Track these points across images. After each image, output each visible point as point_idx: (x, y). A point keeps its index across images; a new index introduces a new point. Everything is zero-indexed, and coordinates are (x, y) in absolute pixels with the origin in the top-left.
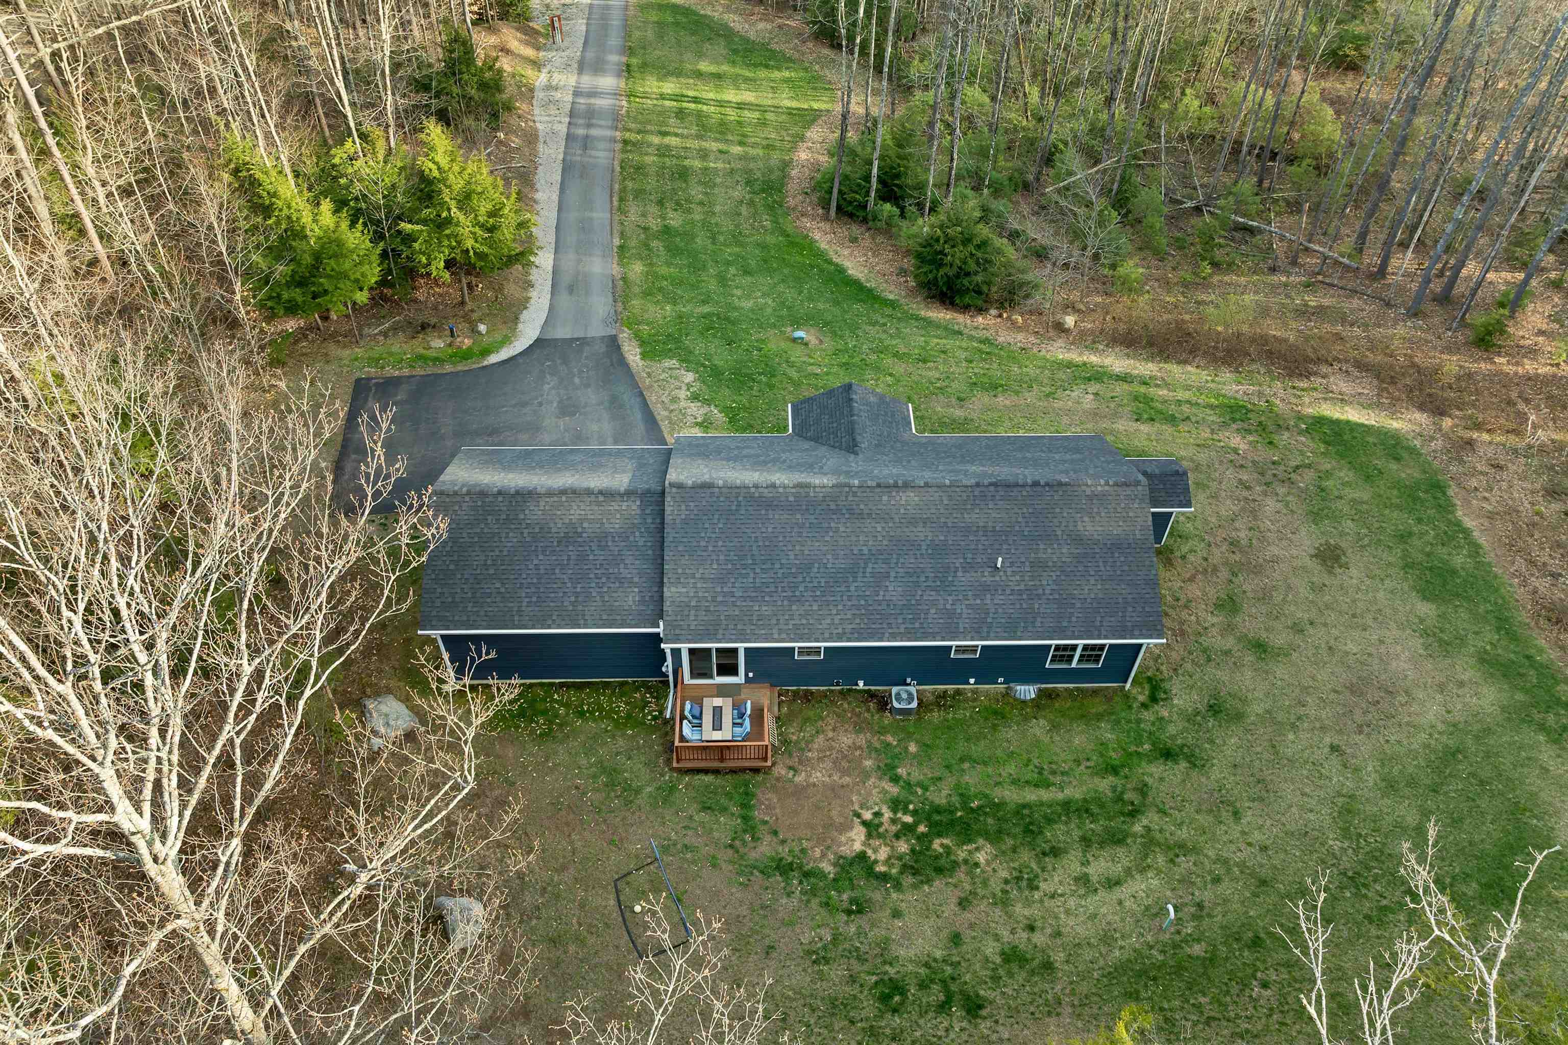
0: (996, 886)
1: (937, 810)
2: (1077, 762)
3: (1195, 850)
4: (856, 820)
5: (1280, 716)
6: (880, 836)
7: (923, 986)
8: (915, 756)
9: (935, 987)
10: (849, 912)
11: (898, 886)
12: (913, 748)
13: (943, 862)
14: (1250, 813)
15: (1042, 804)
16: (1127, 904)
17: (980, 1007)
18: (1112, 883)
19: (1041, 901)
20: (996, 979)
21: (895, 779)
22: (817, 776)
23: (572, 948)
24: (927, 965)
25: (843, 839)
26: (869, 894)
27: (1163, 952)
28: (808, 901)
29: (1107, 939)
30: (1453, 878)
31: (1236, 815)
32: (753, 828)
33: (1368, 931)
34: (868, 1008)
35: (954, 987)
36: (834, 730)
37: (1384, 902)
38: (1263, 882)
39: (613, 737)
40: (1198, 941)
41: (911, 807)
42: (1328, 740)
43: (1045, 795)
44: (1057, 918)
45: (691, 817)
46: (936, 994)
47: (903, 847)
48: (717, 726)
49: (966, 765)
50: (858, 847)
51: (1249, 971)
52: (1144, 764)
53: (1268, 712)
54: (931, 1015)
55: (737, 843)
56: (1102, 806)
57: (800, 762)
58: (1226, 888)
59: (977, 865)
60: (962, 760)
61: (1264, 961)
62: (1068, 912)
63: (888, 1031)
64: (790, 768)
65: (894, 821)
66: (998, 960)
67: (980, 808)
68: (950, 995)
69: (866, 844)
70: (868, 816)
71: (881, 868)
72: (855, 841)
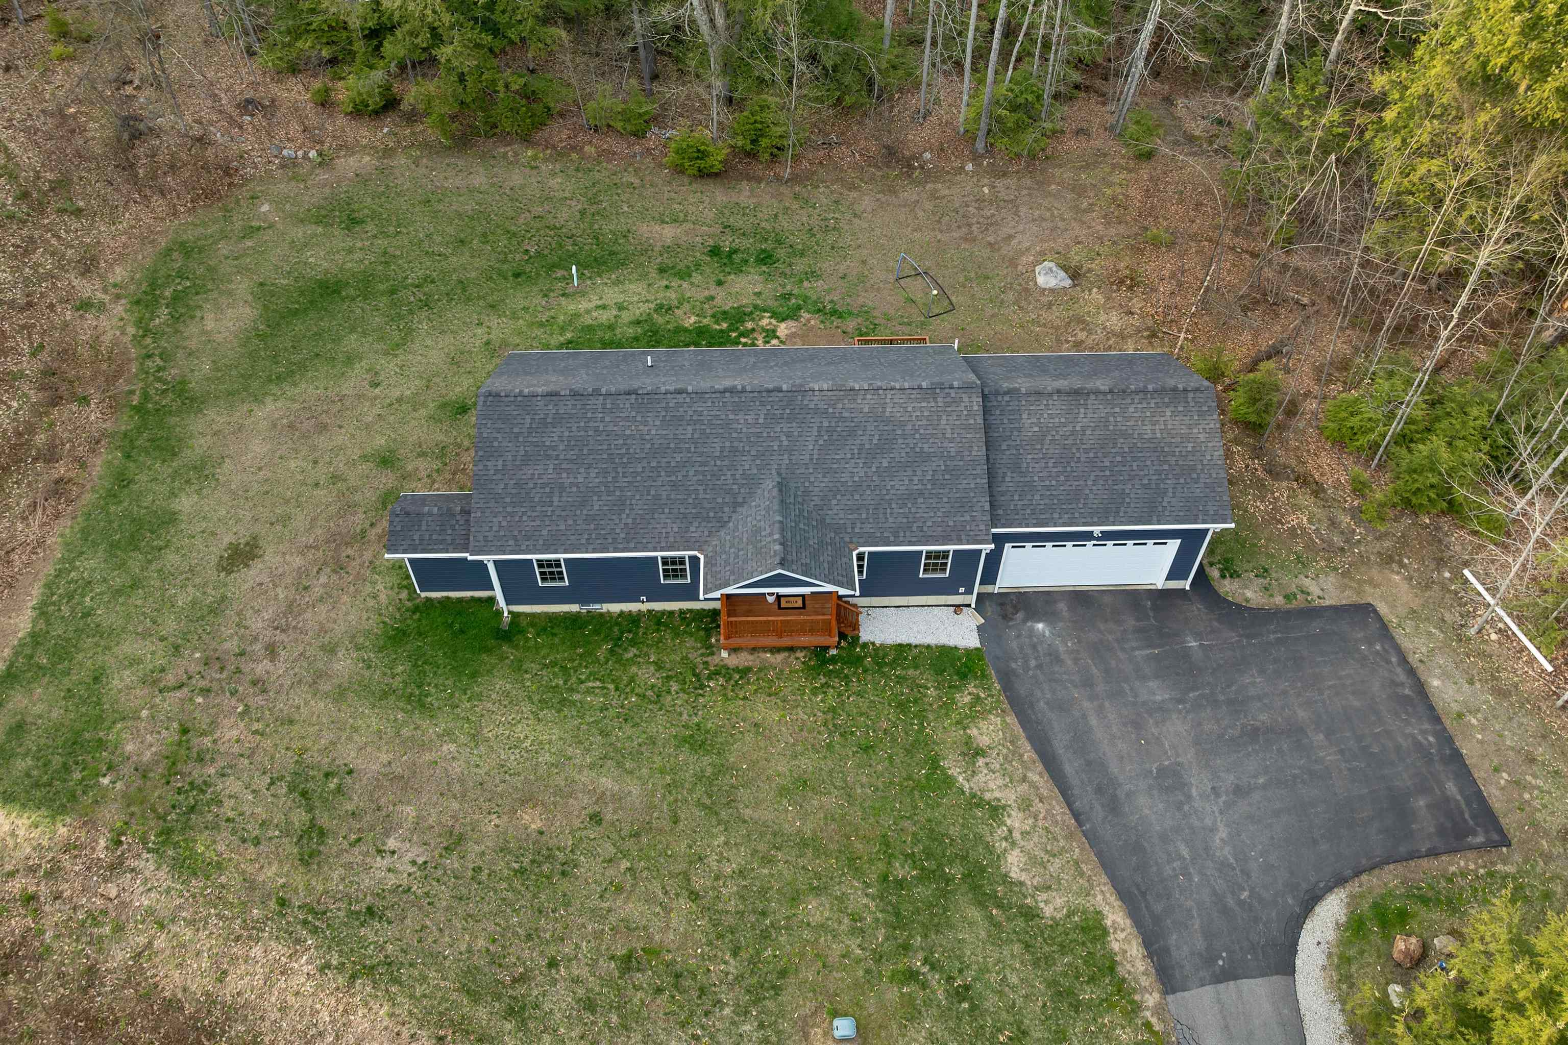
0: (686, 306)
1: (721, 344)
3: (532, 324)
4: (783, 339)
5: (407, 407)
6: (766, 331)
7: (745, 261)
9: (737, 261)
10: (791, 294)
11: (756, 307)
13: (722, 317)
14: (476, 345)
16: (596, 298)
17: (710, 251)
18: (602, 307)
19: (656, 299)
20: (697, 265)
24: (742, 271)
25: (794, 330)
26: (777, 303)
28: (819, 299)
29: (617, 282)
30: (354, 300)
32: (861, 335)
33: (439, 275)
34: (781, 253)
35: (725, 261)
37: (414, 290)
38: (493, 306)
40: (556, 278)
42: (377, 391)
44: (648, 292)
46: (737, 258)
47: (749, 325)
50: (783, 325)
51: (531, 260)
54: (742, 249)
55: (871, 327)
58: (521, 304)
59: (697, 316)
61: (519, 264)
62: (640, 295)
63: (770, 242)
65: (755, 339)
67: (687, 345)
68: (729, 257)
69: (777, 326)
70: (774, 342)
71: (767, 314)
72: (784, 329)
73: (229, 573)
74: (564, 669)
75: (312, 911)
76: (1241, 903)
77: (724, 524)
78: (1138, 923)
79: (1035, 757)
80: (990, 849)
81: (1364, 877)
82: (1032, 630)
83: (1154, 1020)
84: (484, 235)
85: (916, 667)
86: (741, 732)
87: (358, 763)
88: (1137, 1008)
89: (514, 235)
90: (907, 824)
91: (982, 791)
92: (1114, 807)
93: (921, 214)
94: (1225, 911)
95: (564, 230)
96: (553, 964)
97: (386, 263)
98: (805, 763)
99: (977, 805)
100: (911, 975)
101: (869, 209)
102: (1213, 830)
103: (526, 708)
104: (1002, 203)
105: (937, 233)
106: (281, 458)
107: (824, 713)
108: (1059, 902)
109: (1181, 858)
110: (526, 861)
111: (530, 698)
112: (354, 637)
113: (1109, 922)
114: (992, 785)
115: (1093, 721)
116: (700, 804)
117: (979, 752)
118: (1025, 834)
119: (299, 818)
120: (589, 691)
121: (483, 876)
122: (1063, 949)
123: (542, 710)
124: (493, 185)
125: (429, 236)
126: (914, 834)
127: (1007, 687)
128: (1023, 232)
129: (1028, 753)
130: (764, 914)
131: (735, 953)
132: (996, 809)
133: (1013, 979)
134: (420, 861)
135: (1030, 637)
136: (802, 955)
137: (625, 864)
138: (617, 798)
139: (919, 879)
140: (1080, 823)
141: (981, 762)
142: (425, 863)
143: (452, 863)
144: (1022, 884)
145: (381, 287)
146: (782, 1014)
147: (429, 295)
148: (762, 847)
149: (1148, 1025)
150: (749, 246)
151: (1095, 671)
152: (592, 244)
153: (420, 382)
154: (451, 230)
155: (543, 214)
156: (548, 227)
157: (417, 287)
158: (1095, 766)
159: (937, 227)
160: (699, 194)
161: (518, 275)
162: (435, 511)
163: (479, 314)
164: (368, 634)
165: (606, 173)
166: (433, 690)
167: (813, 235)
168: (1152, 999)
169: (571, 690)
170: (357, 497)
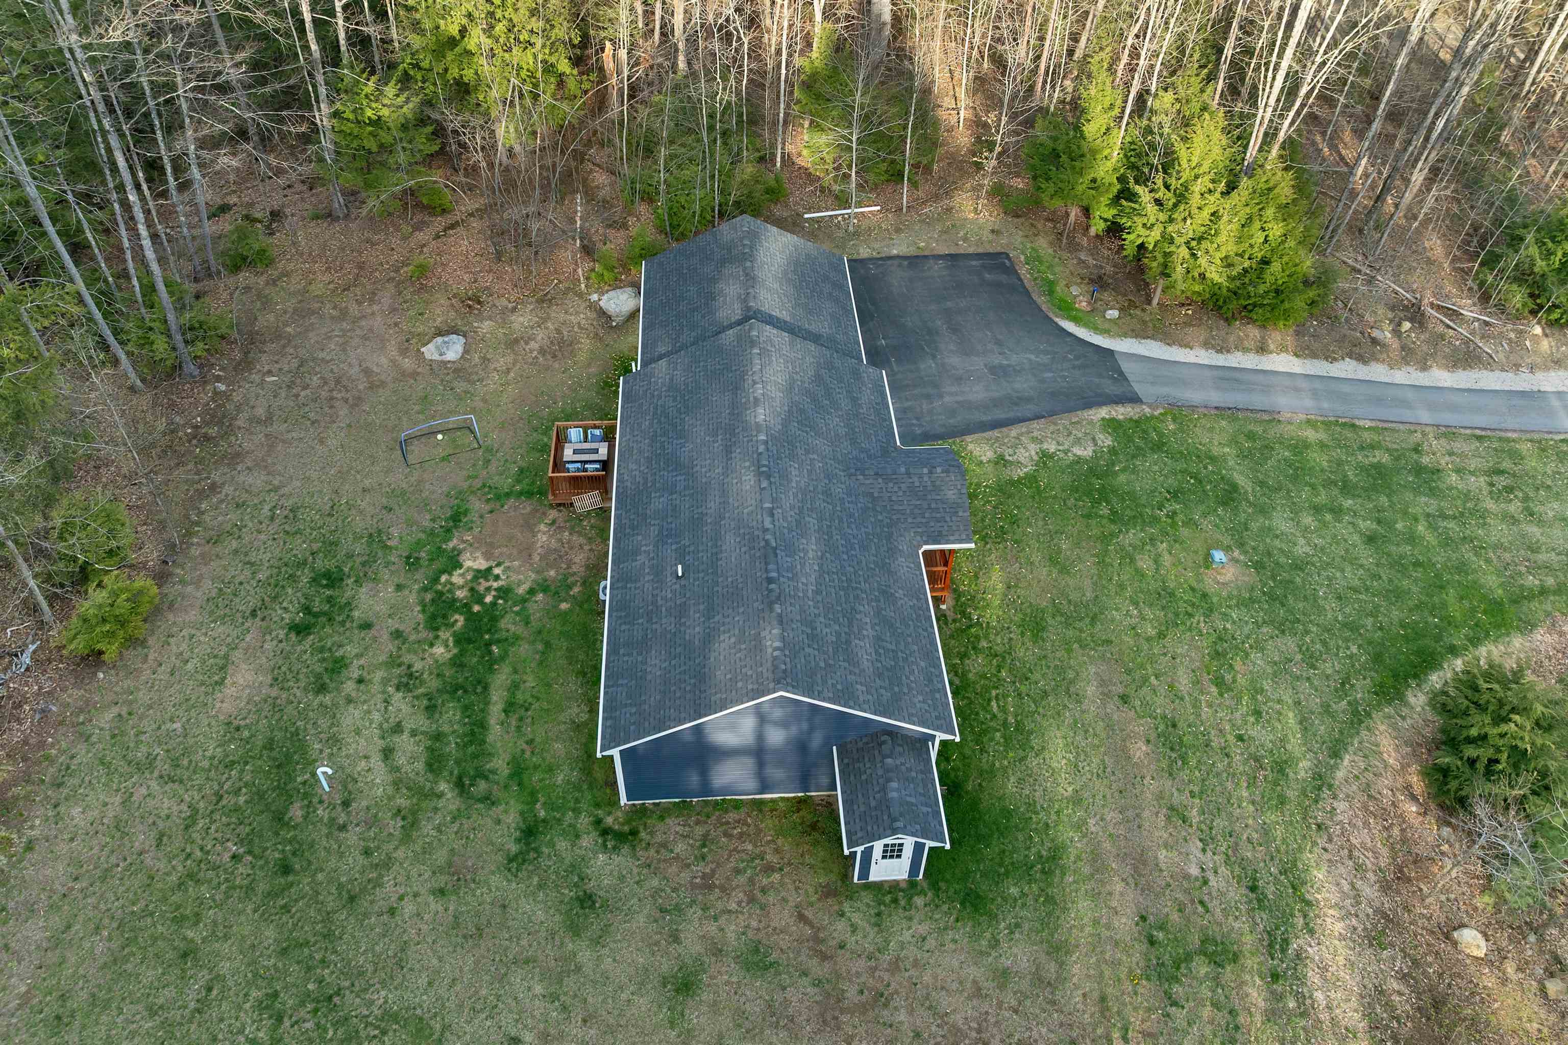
0: (407, 658)
1: (494, 619)
2: (530, 742)
3: (406, 838)
4: (493, 564)
5: (570, 983)
6: (475, 579)
7: (330, 600)
8: (556, 607)
9: (326, 608)
10: (408, 558)
11: (425, 589)
12: (564, 606)
13: (439, 621)
14: (440, 909)
15: (487, 703)
16: (363, 763)
17: (298, 634)
18: (387, 753)
19: (384, 693)
20: (321, 650)
21: (532, 591)
22: (542, 538)
24: (349, 604)
25: (477, 555)
26: (423, 570)
27: (304, 783)
28: (424, 532)
29: (333, 741)
31: (441, 892)
32: (498, 499)
33: (259, 988)
34: (322, 564)
35: (322, 619)
36: (592, 551)
37: (287, 1023)
38: (352, 899)
40: (305, 817)
41: (501, 601)
43: (496, 709)
44: (365, 703)
45: (514, 463)
46: (320, 607)
47: (461, 594)
48: (577, 451)
49: (540, 647)
50: (468, 564)
51: (257, 851)
52: (520, 807)
53: (578, 969)
54: (303, 601)
55: (486, 490)
56: (475, 756)
57: (560, 528)
58: (355, 860)
59: (432, 645)
60: (548, 644)
61: (262, 868)
62: (369, 712)
63: (299, 573)
64: (554, 521)
65: (488, 589)
66: (339, 654)
67: (490, 653)
68: (316, 615)
69: (469, 569)
70: (497, 571)
71: (443, 578)
72: (474, 562)
75: (1271, 945)
76: (1076, 359)
78: (1103, 404)
79: (997, 431)
80: (1076, 463)
81: (1043, 308)
83: (1158, 412)
84: (178, 921)
86: (1019, 597)
88: (1154, 417)
89: (191, 876)
90: (1069, 503)
91: (1032, 460)
92: (1026, 400)
93: (293, 435)
94: (1083, 366)
95: (201, 806)
98: (1036, 558)
99: (1044, 464)
100: (1170, 519)
101: (266, 478)
102: (1030, 360)
103: (1033, 762)
104: (304, 370)
105: (334, 426)
107: (987, 543)
108: (1101, 436)
109: (1053, 377)
110: (1174, 755)
111: (1021, 760)
112: (980, 953)
113: (1107, 417)
114: (1026, 455)
115: (960, 399)
116: (1091, 626)
117: (1001, 458)
118: (1059, 444)
119: (1198, 968)
120: (1003, 709)
122: (1130, 441)
123: (1033, 748)
126: (1076, 500)
128: (362, 361)
129: (996, 433)
130: (1158, 594)
131: (1189, 615)
132: (1044, 455)
133: (1155, 468)
134: (1200, 845)
136: (1177, 577)
138: (1103, 683)
139: (1107, 502)
140: (1043, 417)
141: (1008, 458)
142: (1201, 840)
143: (1194, 815)
144: (1094, 451)
146: (1217, 594)
147: (305, 998)
148: (1111, 589)
149: (1162, 415)
150: (299, 594)
151: (915, 392)
152: (242, 771)
153: (516, 978)
154: (149, 975)
155: (153, 834)
156: (187, 828)
157: (280, 1020)
158: (996, 403)
159: (323, 424)
160: (171, 640)
161: (286, 869)
162: (894, 785)
163: (366, 915)
164: (974, 937)
165: (81, 748)
166: (1033, 850)
167: (298, 532)
168: (1147, 410)
169: (1005, 724)
170: (755, 1008)
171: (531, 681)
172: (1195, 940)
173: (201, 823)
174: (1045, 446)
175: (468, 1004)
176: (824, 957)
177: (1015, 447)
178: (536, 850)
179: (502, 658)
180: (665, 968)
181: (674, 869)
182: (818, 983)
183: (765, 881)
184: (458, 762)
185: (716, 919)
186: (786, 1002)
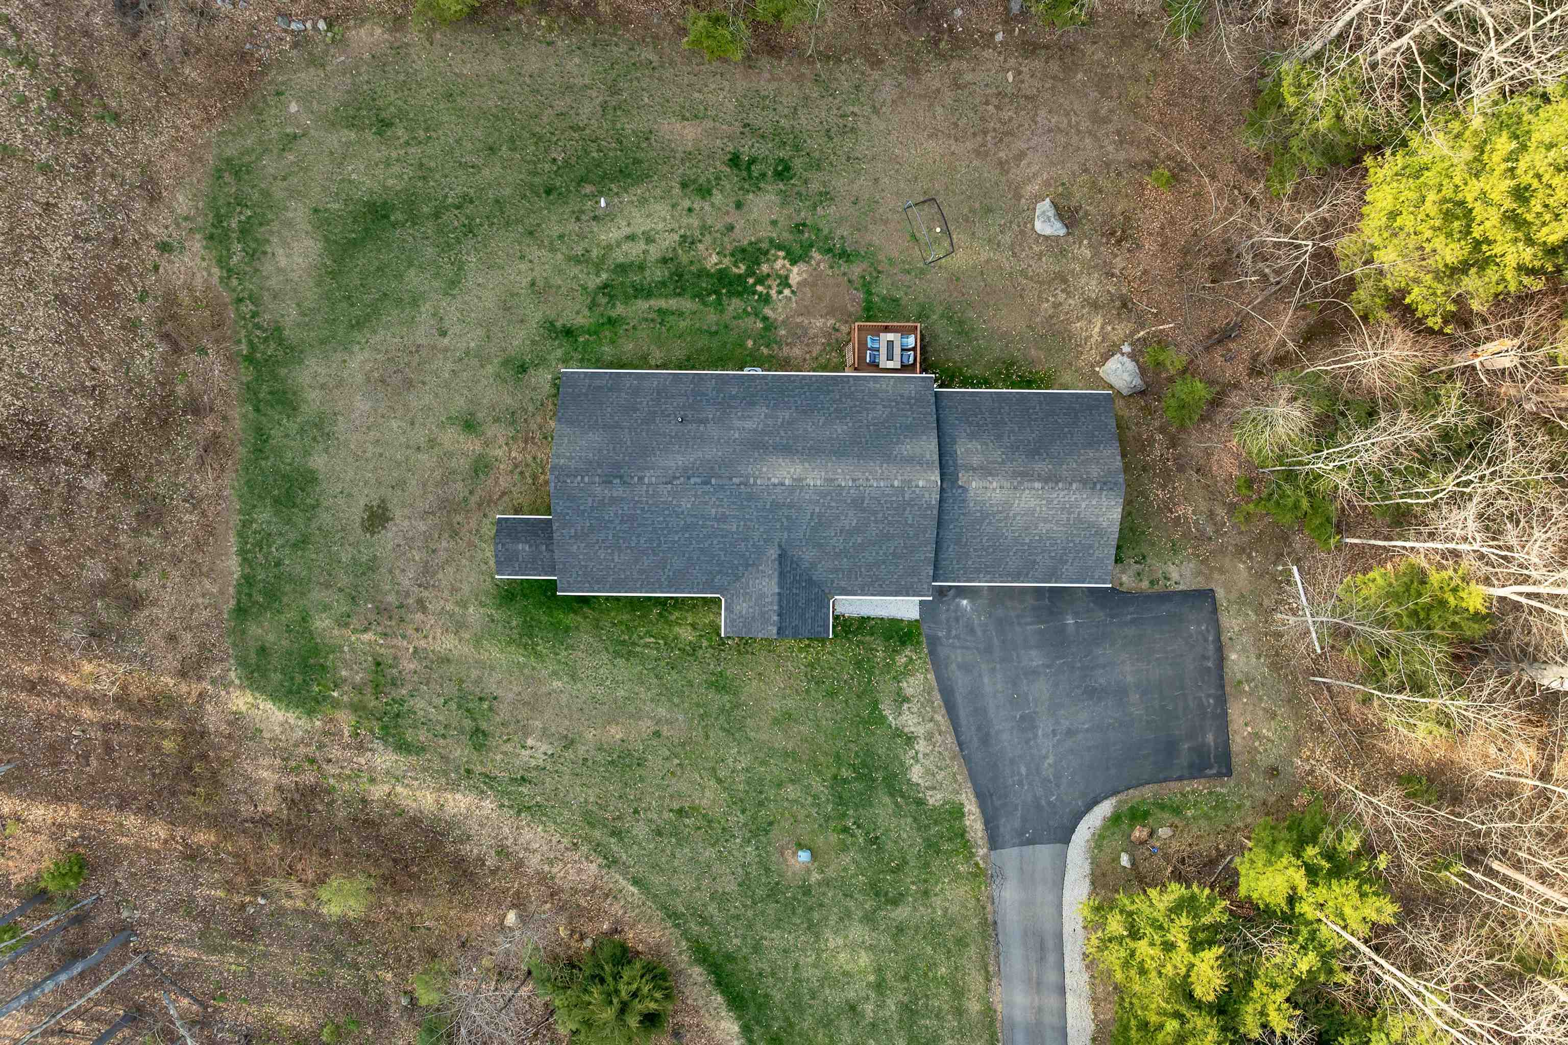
0: (708, 239)
1: (739, 294)
2: (634, 328)
3: (569, 259)
4: (794, 289)
5: (475, 362)
6: (779, 277)
7: (763, 175)
8: (749, 337)
9: (755, 174)
10: (804, 225)
11: (771, 241)
12: (750, 343)
13: (740, 256)
14: (523, 285)
15: (666, 297)
16: (624, 223)
17: (730, 160)
18: (631, 238)
19: (680, 228)
20: (718, 178)
21: (765, 319)
22: (819, 323)
23: (977, 205)
24: (760, 189)
25: (805, 276)
26: (791, 237)
27: (610, 190)
28: (830, 233)
29: (643, 201)
30: (403, 226)
31: (533, 284)
32: (864, 285)
33: (476, 192)
34: (798, 164)
35: (745, 174)
36: (805, 360)
37: (456, 212)
38: (531, 233)
39: (962, 361)
40: (585, 195)
41: (756, 298)
42: (446, 341)
43: (662, 303)
44: (672, 216)
45: (906, 294)
46: (756, 170)
47: (765, 268)
48: (890, 344)
49: (714, 328)
50: (795, 269)
51: (561, 172)
52: (587, 325)
53: (482, 366)
54: (760, 157)
55: (875, 274)
56: (625, 293)
57: (830, 334)
58: (556, 230)
59: (718, 253)
60: (716, 333)
61: (549, 177)
62: (665, 220)
63: (788, 148)
64: (837, 330)
65: (770, 287)
66: (714, 191)
67: (709, 295)
68: (748, 169)
69: (789, 271)
70: (787, 292)
71: (781, 254)
72: (796, 274)
73: (373, 533)
74: (628, 628)
75: (487, 776)
76: (1049, 803)
77: (738, 579)
78: (983, 811)
79: (942, 704)
80: (902, 764)
81: (1131, 791)
82: (958, 605)
83: (981, 862)
84: (512, 140)
85: (872, 634)
86: (749, 679)
87: (499, 692)
88: (972, 855)
89: (540, 138)
90: (852, 745)
91: (903, 727)
92: (985, 740)
93: (939, 110)
94: (1039, 807)
95: (587, 132)
96: (636, 812)
97: (424, 178)
98: (790, 703)
99: (899, 736)
100: (845, 830)
101: (889, 101)
102: (1046, 757)
103: (605, 656)
104: (1022, 101)
105: (952, 141)
106: (383, 417)
107: (806, 666)
108: (939, 796)
109: (1019, 773)
110: (615, 756)
111: (607, 649)
112: (477, 595)
113: (966, 810)
114: (910, 723)
115: (986, 680)
116: (722, 729)
117: (906, 700)
118: (925, 755)
119: (468, 724)
120: (647, 646)
121: (590, 763)
122: (936, 823)
123: (615, 658)
124: (511, 70)
125: (458, 141)
126: (856, 753)
127: (932, 653)
128: (1035, 149)
129: (938, 701)
130: (761, 792)
131: (743, 812)
132: (909, 738)
133: (905, 836)
134: (550, 752)
135: (956, 611)
136: (782, 815)
137: (676, 761)
138: (669, 722)
139: (856, 779)
140: (962, 750)
141: (906, 706)
142: (553, 754)
143: (570, 754)
144: (918, 785)
145: (426, 209)
146: (769, 843)
147: (471, 218)
148: (761, 755)
149: (977, 864)
150: (767, 153)
151: (996, 641)
152: (616, 150)
153: (481, 332)
154: (478, 133)
155: (564, 110)
156: (571, 127)
157: (458, 208)
158: (980, 712)
159: (953, 132)
160: (719, 76)
161: (548, 192)
162: (527, 548)
163: (520, 243)
164: (487, 593)
165: (624, 48)
166: (540, 642)
167: (831, 138)
168: (982, 852)
169: (634, 644)
170: (453, 464)
171: (683, 324)
172: (484, 726)
173: (576, 135)
174: (922, 742)
175: (466, 307)
176: (480, 505)
177: (920, 714)
178: (557, 337)
179: (705, 304)
180: (479, 415)
181: (539, 419)
182: (465, 500)
183: (527, 474)
184: (622, 283)
185: (507, 444)
186: (455, 482)
